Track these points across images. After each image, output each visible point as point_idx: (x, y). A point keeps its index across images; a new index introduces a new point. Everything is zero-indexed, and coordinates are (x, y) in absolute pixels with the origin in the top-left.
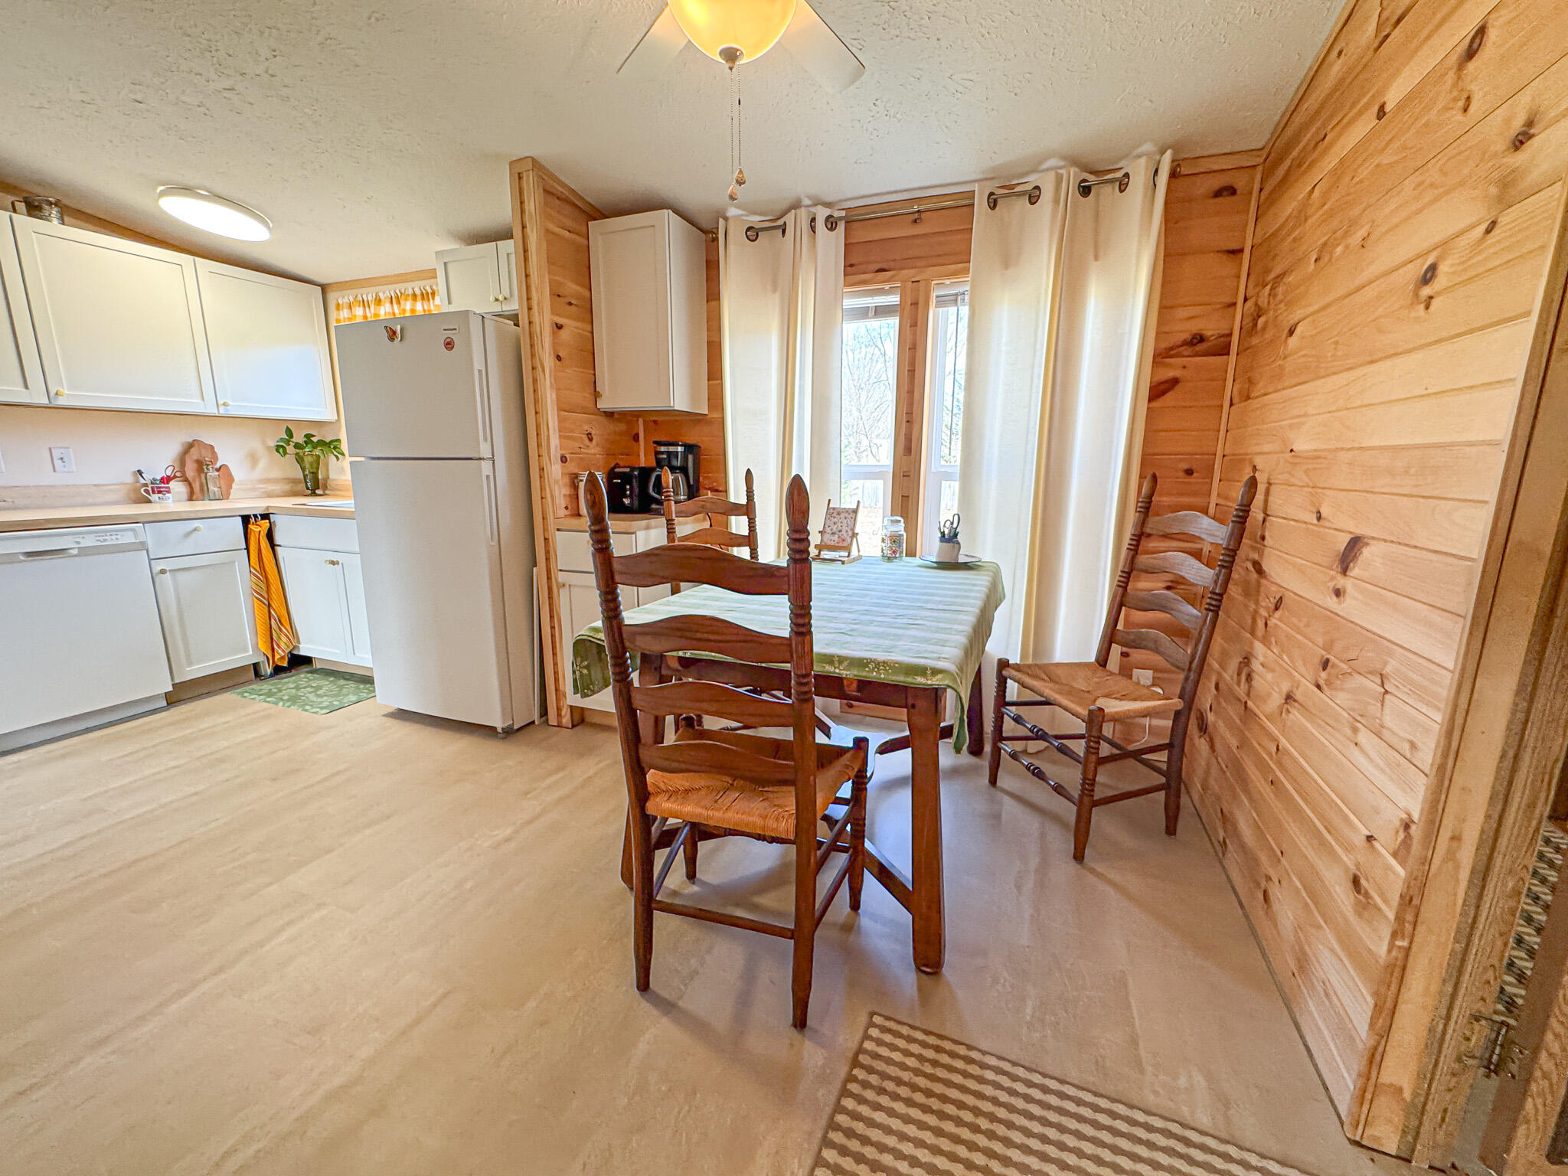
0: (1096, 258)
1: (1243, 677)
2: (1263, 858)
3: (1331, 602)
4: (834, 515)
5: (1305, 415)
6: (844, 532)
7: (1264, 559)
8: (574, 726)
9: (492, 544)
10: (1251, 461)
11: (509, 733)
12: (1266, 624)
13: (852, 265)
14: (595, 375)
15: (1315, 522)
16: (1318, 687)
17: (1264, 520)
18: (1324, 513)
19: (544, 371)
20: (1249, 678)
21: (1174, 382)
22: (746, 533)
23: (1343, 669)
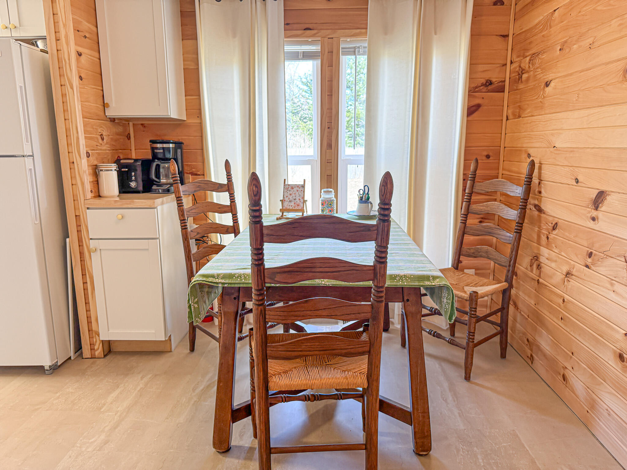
0: (436, 34)
1: (535, 266)
2: (560, 358)
3: (591, 224)
4: (289, 189)
5: (561, 129)
6: (297, 200)
7: (542, 204)
8: (105, 356)
9: (36, 222)
10: (526, 151)
11: (55, 369)
12: (548, 238)
13: (288, 24)
14: (103, 90)
15: (576, 184)
16: (587, 266)
17: (539, 183)
18: (580, 178)
19: (72, 88)
20: (539, 267)
21: (478, 106)
22: (228, 203)
23: (601, 256)
